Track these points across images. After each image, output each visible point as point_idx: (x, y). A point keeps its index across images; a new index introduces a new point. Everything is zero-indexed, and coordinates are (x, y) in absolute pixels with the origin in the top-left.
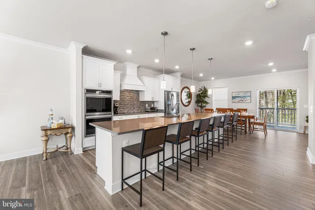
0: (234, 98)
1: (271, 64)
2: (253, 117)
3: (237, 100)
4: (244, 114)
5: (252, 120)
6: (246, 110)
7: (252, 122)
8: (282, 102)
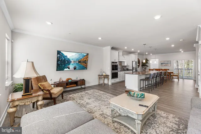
0: (162, 64)
1: (181, 50)
2: (172, 73)
3: (163, 65)
4: (168, 71)
5: (172, 74)
6: (168, 70)
7: (172, 75)
8: (187, 65)
